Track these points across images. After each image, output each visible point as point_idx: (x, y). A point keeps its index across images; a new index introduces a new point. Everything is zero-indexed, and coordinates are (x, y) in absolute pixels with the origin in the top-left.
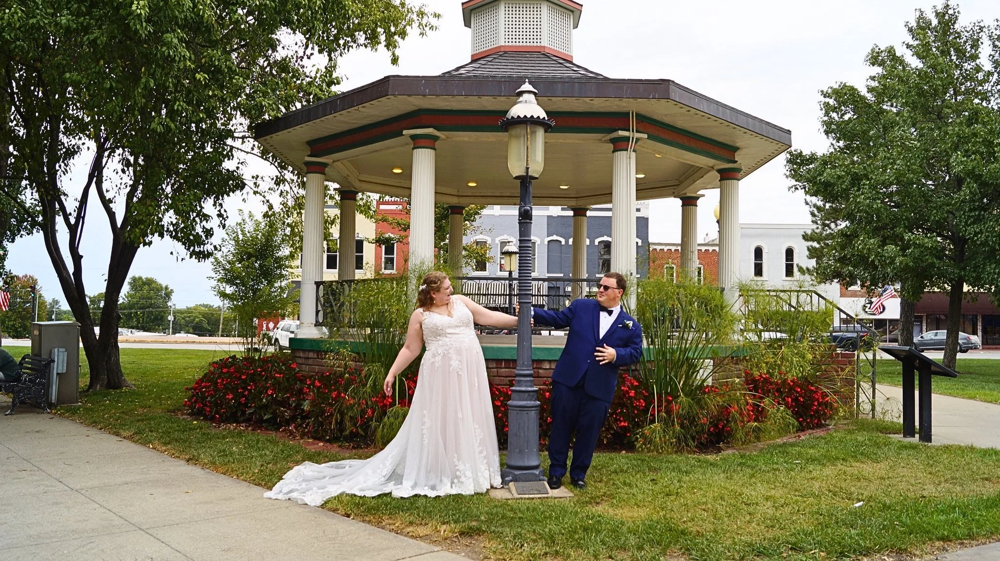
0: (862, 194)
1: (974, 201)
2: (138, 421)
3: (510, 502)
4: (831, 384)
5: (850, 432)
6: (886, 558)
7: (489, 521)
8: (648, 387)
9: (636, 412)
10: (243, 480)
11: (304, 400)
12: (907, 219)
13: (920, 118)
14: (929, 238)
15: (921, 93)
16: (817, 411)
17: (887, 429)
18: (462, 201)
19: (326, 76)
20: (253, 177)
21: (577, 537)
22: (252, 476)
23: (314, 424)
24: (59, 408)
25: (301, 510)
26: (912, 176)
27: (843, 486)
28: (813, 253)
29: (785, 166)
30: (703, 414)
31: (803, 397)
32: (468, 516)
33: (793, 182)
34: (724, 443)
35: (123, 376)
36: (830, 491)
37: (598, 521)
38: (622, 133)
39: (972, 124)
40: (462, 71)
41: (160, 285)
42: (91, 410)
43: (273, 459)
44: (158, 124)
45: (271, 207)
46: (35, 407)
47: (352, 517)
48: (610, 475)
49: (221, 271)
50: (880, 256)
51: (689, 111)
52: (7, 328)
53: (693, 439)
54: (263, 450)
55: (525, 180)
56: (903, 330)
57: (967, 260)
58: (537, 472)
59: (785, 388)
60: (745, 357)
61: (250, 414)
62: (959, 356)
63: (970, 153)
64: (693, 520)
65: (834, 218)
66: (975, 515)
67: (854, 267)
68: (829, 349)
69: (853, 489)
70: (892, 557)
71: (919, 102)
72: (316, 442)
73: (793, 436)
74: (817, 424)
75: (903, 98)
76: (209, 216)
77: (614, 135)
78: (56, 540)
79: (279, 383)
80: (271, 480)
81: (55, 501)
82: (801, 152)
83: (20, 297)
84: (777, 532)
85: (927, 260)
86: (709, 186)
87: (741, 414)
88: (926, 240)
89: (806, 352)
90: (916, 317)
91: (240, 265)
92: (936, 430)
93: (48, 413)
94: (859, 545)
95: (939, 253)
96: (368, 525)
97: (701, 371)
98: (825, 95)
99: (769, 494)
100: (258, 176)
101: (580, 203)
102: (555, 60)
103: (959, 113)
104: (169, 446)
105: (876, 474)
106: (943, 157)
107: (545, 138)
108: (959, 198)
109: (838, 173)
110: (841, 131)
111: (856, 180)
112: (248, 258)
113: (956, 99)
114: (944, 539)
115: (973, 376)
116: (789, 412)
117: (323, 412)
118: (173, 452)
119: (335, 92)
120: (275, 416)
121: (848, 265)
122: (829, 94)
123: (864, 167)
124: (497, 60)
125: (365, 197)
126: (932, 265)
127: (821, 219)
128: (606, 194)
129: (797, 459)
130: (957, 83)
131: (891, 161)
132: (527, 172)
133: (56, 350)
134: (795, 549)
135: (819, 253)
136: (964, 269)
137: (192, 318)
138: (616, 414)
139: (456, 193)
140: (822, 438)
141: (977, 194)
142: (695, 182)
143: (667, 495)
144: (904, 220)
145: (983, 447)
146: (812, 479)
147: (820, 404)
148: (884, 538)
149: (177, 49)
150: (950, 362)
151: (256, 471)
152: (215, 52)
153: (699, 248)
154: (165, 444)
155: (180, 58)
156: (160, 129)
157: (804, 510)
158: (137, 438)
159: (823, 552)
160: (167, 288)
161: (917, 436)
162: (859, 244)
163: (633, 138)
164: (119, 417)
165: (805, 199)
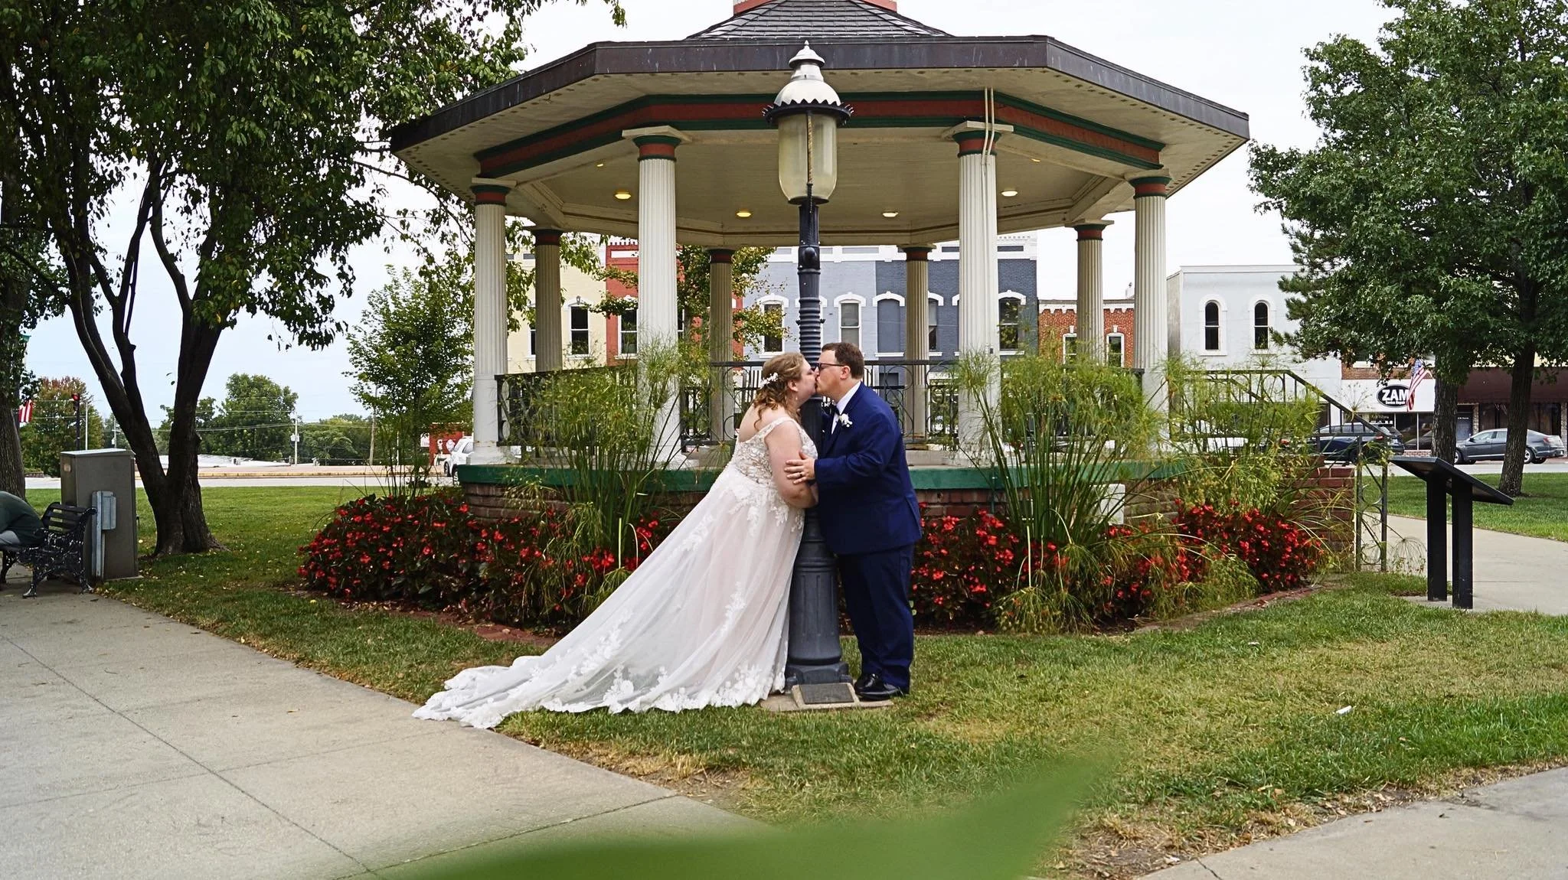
0: (1372, 214)
1: (1552, 222)
2: (226, 601)
3: (791, 716)
4: (1315, 519)
5: (1343, 594)
6: (1380, 796)
7: (755, 748)
8: (1018, 530)
9: (999, 569)
10: (380, 691)
11: (480, 562)
12: (1444, 252)
13: (1465, 89)
14: (1479, 282)
15: (1466, 49)
16: (1291, 562)
17: (1402, 588)
18: (729, 242)
19: (500, 47)
20: (399, 213)
21: (890, 770)
22: (394, 683)
23: (496, 600)
24: (107, 583)
25: (463, 735)
26: (1451, 183)
27: (1323, 681)
28: (1296, 310)
29: (1249, 172)
30: (1105, 571)
31: (1269, 541)
32: (725, 740)
33: (1261, 198)
34: (1140, 616)
35: (208, 531)
36: (1301, 689)
37: (927, 744)
38: (972, 125)
39: (1548, 97)
40: (717, 32)
41: (277, 387)
42: (157, 585)
43: (429, 656)
44: (238, 132)
45: (430, 260)
46: (71, 583)
47: (542, 745)
48: (954, 670)
49: (364, 363)
50: (1401, 314)
51: (1079, 86)
52: (42, 460)
53: (1090, 610)
54: (414, 642)
55: (807, 205)
56: (1439, 429)
57: (1539, 316)
58: (836, 668)
59: (1239, 527)
60: (1170, 480)
61: (399, 585)
62: (1528, 469)
63: (1544, 144)
64: (1077, 739)
65: (1328, 254)
66: (1531, 724)
67: (1360, 331)
68: (1311, 463)
69: (1338, 685)
70: (1390, 794)
71: (1463, 64)
72: (499, 627)
73: (1250, 601)
74: (1291, 581)
75: (1437, 58)
76: (324, 277)
77: (959, 128)
78: (79, 791)
79: (440, 537)
80: (422, 688)
81: (84, 730)
82: (1274, 149)
83: (61, 413)
84: (1210, 758)
85: (1476, 317)
86: (1119, 207)
87: (1167, 569)
88: (1475, 286)
89: (1269, 469)
90: (1460, 408)
91: (393, 353)
92: (1479, 587)
93: (91, 592)
94: (1337, 775)
95: (1494, 305)
96: (566, 758)
97: (1103, 503)
98: (1313, 56)
99: (1202, 696)
100: (406, 211)
101: (916, 240)
102: (866, 10)
103: (1527, 80)
104: (271, 639)
105: (1377, 661)
106: (1503, 151)
107: (838, 136)
108: (1527, 217)
109: (1333, 181)
110: (1337, 114)
111: (1362, 192)
112: (406, 341)
113: (1523, 58)
114: (1475, 764)
115: (1549, 500)
116: (1245, 564)
117: (509, 580)
118: (276, 648)
119: (516, 73)
120: (436, 588)
121: (1350, 328)
122: (1318, 54)
123: (1375, 172)
124: (773, 13)
125: (578, 239)
126: (1484, 326)
127: (1308, 256)
128: (949, 226)
129: (1253, 639)
130: (1524, 31)
131: (1418, 159)
132: (809, 192)
133: (99, 494)
134: (1236, 785)
135: (1305, 311)
136: (1535, 331)
137: (328, 437)
138: (969, 575)
139: (720, 230)
140: (1297, 604)
141: (1555, 210)
142: (1096, 200)
143: (1041, 700)
144: (1438, 254)
145: (1553, 614)
146: (1275, 670)
147: (1295, 550)
148: (1379, 763)
149: (259, 11)
150: (1511, 479)
151: (401, 675)
152: (322, 13)
153: (1107, 306)
154: (264, 636)
155: (265, 26)
156: (241, 140)
157: (1256, 721)
158: (222, 628)
159: (1279, 787)
160: (286, 391)
161: (1450, 598)
162: (1366, 294)
163: (990, 133)
164: (197, 597)
165: (1283, 225)
